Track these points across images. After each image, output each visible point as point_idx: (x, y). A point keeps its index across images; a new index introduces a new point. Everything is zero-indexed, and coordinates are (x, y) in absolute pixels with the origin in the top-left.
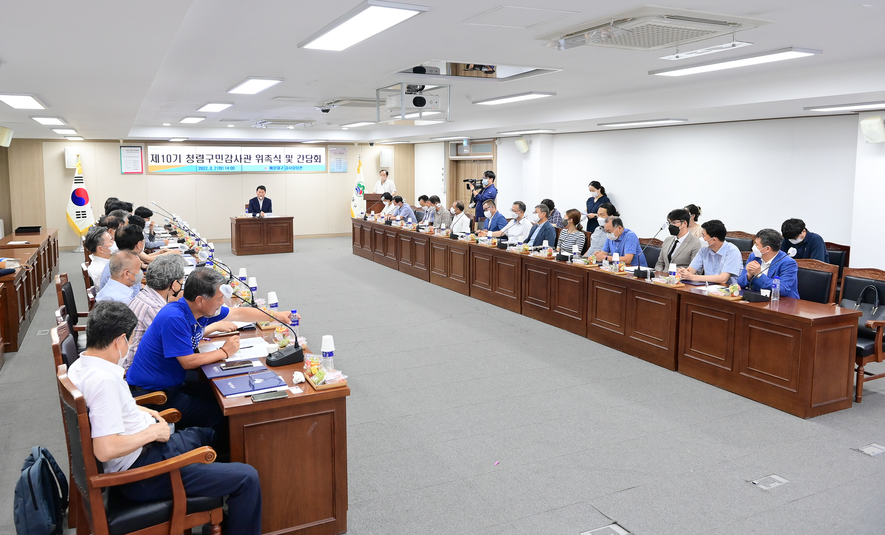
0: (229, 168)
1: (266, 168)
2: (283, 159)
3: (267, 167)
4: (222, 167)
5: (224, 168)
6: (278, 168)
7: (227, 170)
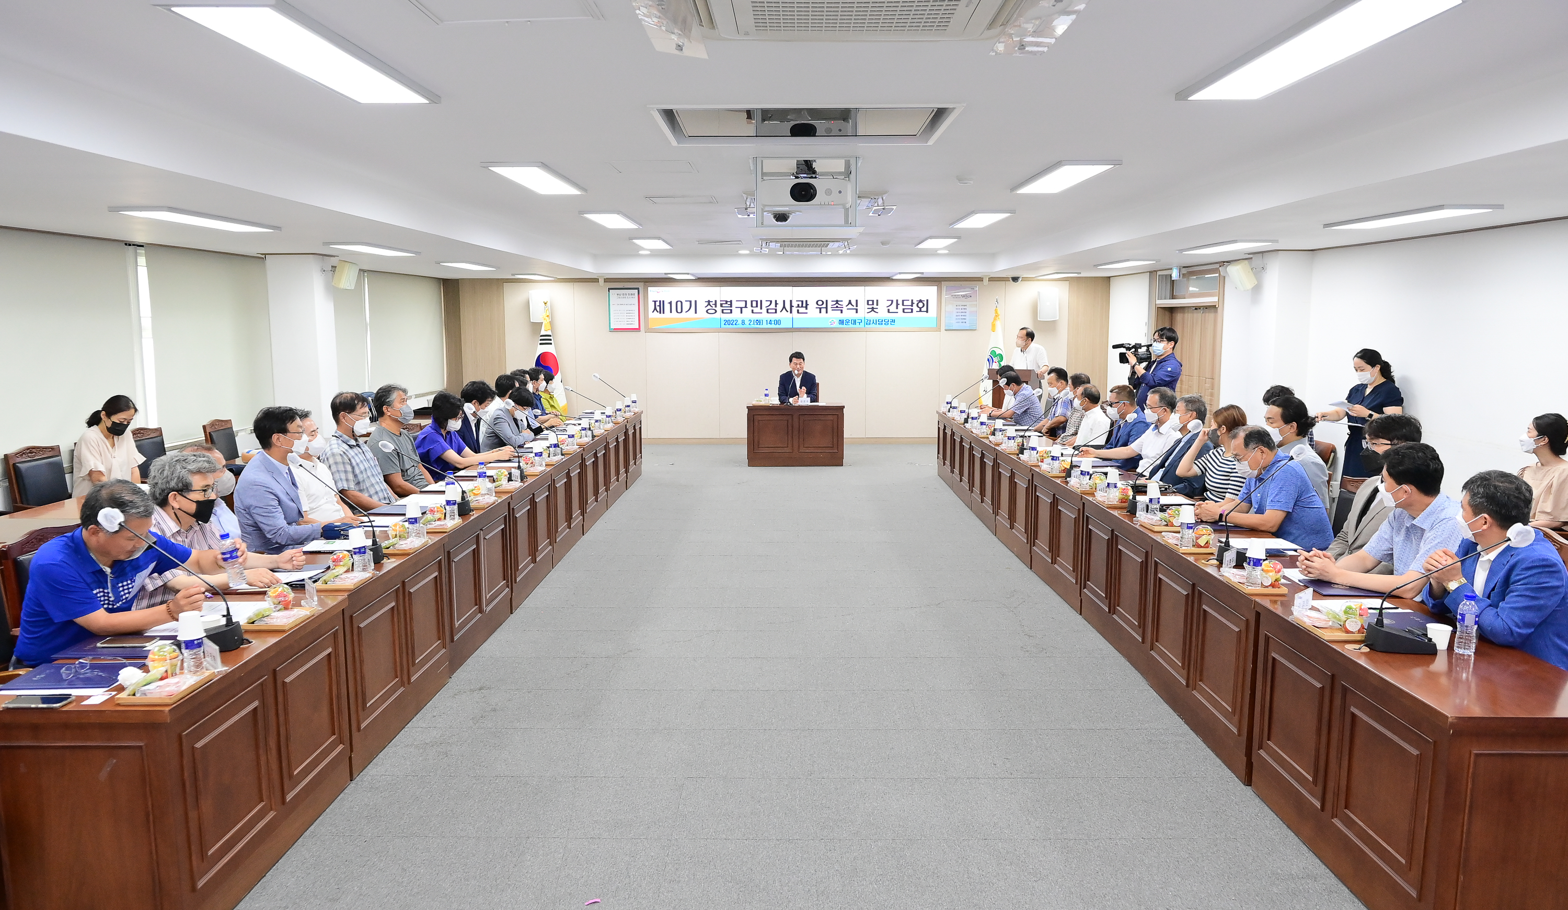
0: (773, 322)
1: (832, 322)
2: (863, 307)
3: (834, 320)
4: (761, 321)
5: (765, 322)
6: (853, 323)
7: (769, 326)
